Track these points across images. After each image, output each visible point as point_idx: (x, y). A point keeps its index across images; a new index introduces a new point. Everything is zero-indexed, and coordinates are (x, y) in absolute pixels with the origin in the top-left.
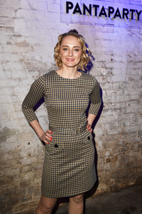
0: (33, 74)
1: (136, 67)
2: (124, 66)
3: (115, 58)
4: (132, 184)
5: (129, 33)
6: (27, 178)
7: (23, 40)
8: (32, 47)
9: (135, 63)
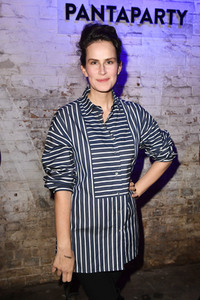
0: (19, 103)
1: (178, 94)
2: (158, 94)
3: (143, 82)
4: (169, 262)
5: (167, 44)
6: (14, 239)
7: (6, 59)
8: (18, 68)
9: (177, 89)
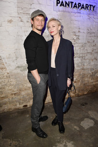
1: (91, 35)
2: (85, 35)
3: (81, 30)
4: (86, 93)
5: (88, 17)
9: (91, 33)
